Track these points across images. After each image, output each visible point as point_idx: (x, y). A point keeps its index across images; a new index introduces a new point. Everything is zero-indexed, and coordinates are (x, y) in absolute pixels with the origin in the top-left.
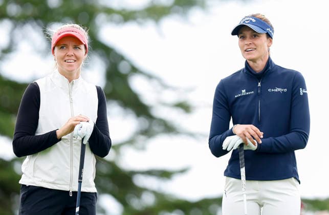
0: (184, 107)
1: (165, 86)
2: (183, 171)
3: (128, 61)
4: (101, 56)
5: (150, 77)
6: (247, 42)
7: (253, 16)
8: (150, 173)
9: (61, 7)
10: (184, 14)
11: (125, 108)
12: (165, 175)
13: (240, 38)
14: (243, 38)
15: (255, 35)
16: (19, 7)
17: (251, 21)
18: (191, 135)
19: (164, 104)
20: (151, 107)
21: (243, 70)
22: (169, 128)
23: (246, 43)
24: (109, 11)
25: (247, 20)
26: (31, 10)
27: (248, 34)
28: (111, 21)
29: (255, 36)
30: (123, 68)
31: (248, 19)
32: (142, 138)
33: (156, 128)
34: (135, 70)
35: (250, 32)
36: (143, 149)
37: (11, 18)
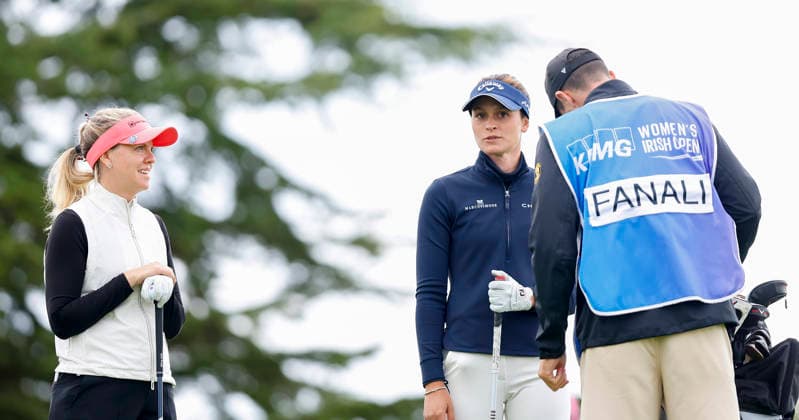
0: (367, 245)
1: (335, 210)
2: (367, 353)
3: (272, 168)
4: (227, 159)
5: (309, 194)
6: (489, 123)
7: (499, 79)
8: (310, 356)
9: (159, 77)
10: (366, 88)
11: (269, 248)
12: (337, 359)
13: (477, 116)
14: (482, 116)
15: (503, 112)
16: (88, 77)
17: (496, 88)
18: (381, 292)
19: (334, 240)
20: (311, 246)
21: (474, 167)
22: (342, 282)
23: (488, 126)
24: (239, 84)
25: (489, 87)
26: (108, 83)
27: (490, 110)
28: (243, 99)
29: (503, 114)
30: (264, 179)
31: (491, 84)
32: (298, 297)
33: (320, 281)
34: (284, 183)
35: (496, 107)
36: (297, 316)
37: (76, 97)
